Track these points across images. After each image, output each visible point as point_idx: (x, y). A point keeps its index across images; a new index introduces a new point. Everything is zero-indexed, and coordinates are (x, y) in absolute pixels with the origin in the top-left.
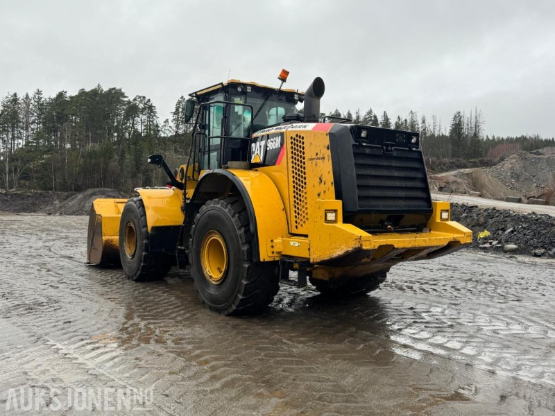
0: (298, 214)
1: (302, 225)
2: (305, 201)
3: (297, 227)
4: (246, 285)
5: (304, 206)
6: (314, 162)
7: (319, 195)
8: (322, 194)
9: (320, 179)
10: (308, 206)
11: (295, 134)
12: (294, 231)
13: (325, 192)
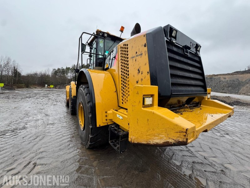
0: (124, 95)
1: (126, 102)
2: (128, 87)
3: (123, 103)
4: (91, 138)
5: (127, 90)
6: (134, 59)
7: (137, 82)
8: (140, 82)
9: (138, 70)
10: (129, 90)
11: (123, 45)
12: (121, 105)
13: (142, 79)
